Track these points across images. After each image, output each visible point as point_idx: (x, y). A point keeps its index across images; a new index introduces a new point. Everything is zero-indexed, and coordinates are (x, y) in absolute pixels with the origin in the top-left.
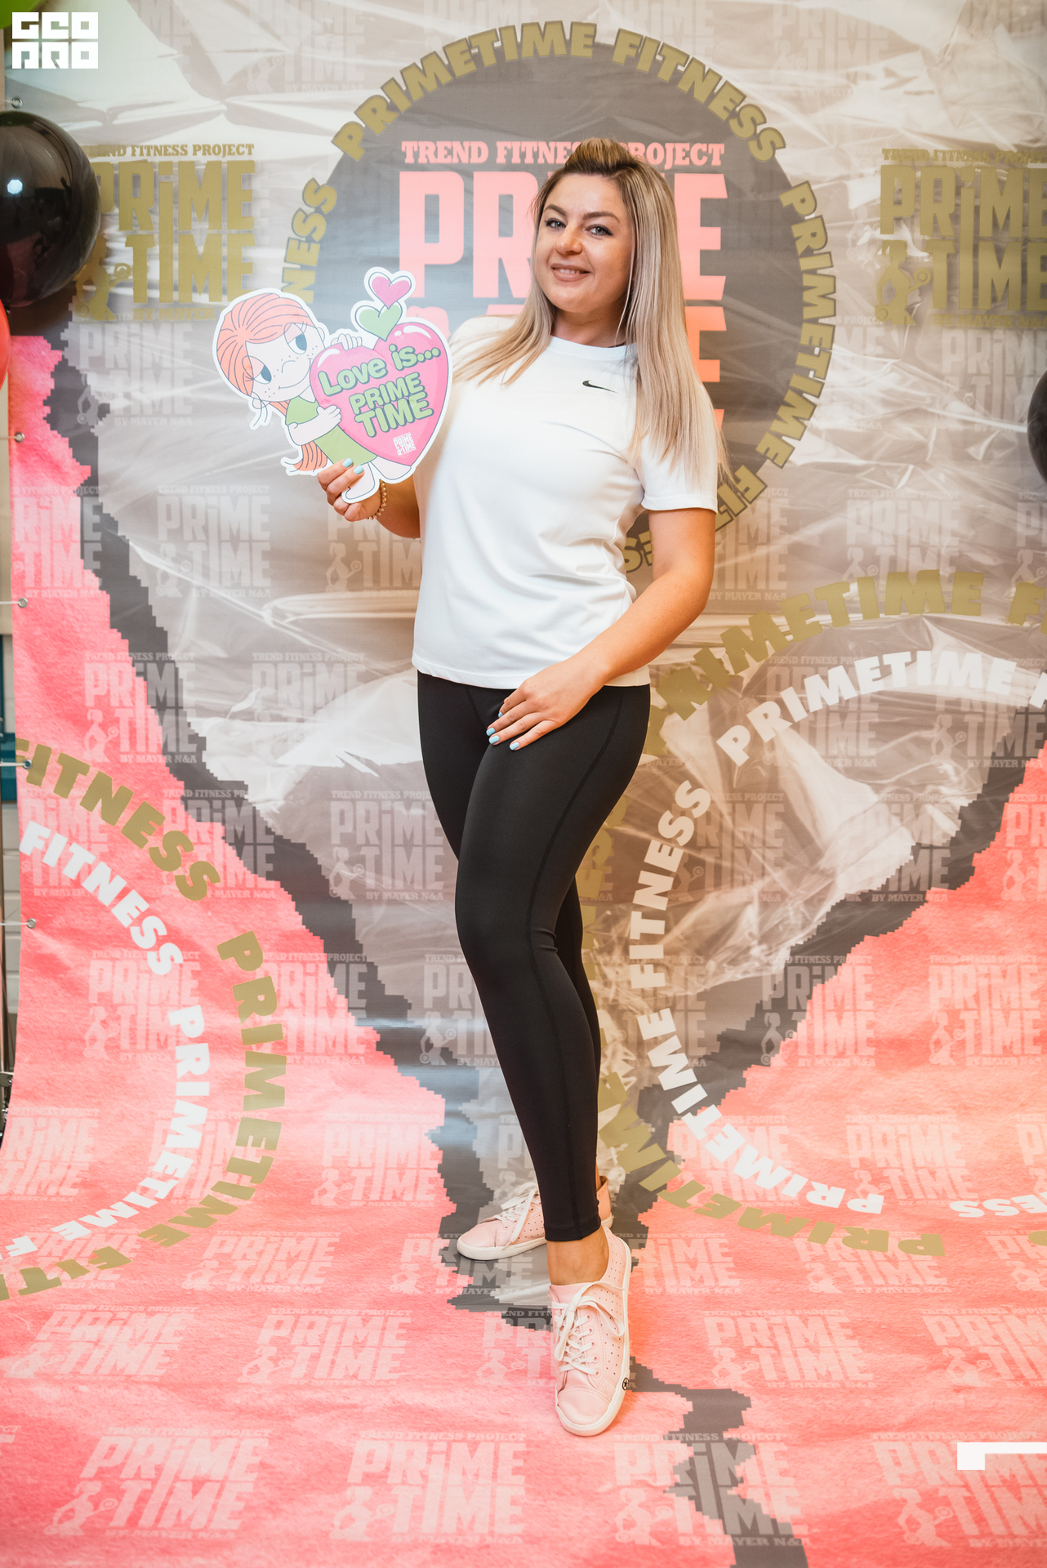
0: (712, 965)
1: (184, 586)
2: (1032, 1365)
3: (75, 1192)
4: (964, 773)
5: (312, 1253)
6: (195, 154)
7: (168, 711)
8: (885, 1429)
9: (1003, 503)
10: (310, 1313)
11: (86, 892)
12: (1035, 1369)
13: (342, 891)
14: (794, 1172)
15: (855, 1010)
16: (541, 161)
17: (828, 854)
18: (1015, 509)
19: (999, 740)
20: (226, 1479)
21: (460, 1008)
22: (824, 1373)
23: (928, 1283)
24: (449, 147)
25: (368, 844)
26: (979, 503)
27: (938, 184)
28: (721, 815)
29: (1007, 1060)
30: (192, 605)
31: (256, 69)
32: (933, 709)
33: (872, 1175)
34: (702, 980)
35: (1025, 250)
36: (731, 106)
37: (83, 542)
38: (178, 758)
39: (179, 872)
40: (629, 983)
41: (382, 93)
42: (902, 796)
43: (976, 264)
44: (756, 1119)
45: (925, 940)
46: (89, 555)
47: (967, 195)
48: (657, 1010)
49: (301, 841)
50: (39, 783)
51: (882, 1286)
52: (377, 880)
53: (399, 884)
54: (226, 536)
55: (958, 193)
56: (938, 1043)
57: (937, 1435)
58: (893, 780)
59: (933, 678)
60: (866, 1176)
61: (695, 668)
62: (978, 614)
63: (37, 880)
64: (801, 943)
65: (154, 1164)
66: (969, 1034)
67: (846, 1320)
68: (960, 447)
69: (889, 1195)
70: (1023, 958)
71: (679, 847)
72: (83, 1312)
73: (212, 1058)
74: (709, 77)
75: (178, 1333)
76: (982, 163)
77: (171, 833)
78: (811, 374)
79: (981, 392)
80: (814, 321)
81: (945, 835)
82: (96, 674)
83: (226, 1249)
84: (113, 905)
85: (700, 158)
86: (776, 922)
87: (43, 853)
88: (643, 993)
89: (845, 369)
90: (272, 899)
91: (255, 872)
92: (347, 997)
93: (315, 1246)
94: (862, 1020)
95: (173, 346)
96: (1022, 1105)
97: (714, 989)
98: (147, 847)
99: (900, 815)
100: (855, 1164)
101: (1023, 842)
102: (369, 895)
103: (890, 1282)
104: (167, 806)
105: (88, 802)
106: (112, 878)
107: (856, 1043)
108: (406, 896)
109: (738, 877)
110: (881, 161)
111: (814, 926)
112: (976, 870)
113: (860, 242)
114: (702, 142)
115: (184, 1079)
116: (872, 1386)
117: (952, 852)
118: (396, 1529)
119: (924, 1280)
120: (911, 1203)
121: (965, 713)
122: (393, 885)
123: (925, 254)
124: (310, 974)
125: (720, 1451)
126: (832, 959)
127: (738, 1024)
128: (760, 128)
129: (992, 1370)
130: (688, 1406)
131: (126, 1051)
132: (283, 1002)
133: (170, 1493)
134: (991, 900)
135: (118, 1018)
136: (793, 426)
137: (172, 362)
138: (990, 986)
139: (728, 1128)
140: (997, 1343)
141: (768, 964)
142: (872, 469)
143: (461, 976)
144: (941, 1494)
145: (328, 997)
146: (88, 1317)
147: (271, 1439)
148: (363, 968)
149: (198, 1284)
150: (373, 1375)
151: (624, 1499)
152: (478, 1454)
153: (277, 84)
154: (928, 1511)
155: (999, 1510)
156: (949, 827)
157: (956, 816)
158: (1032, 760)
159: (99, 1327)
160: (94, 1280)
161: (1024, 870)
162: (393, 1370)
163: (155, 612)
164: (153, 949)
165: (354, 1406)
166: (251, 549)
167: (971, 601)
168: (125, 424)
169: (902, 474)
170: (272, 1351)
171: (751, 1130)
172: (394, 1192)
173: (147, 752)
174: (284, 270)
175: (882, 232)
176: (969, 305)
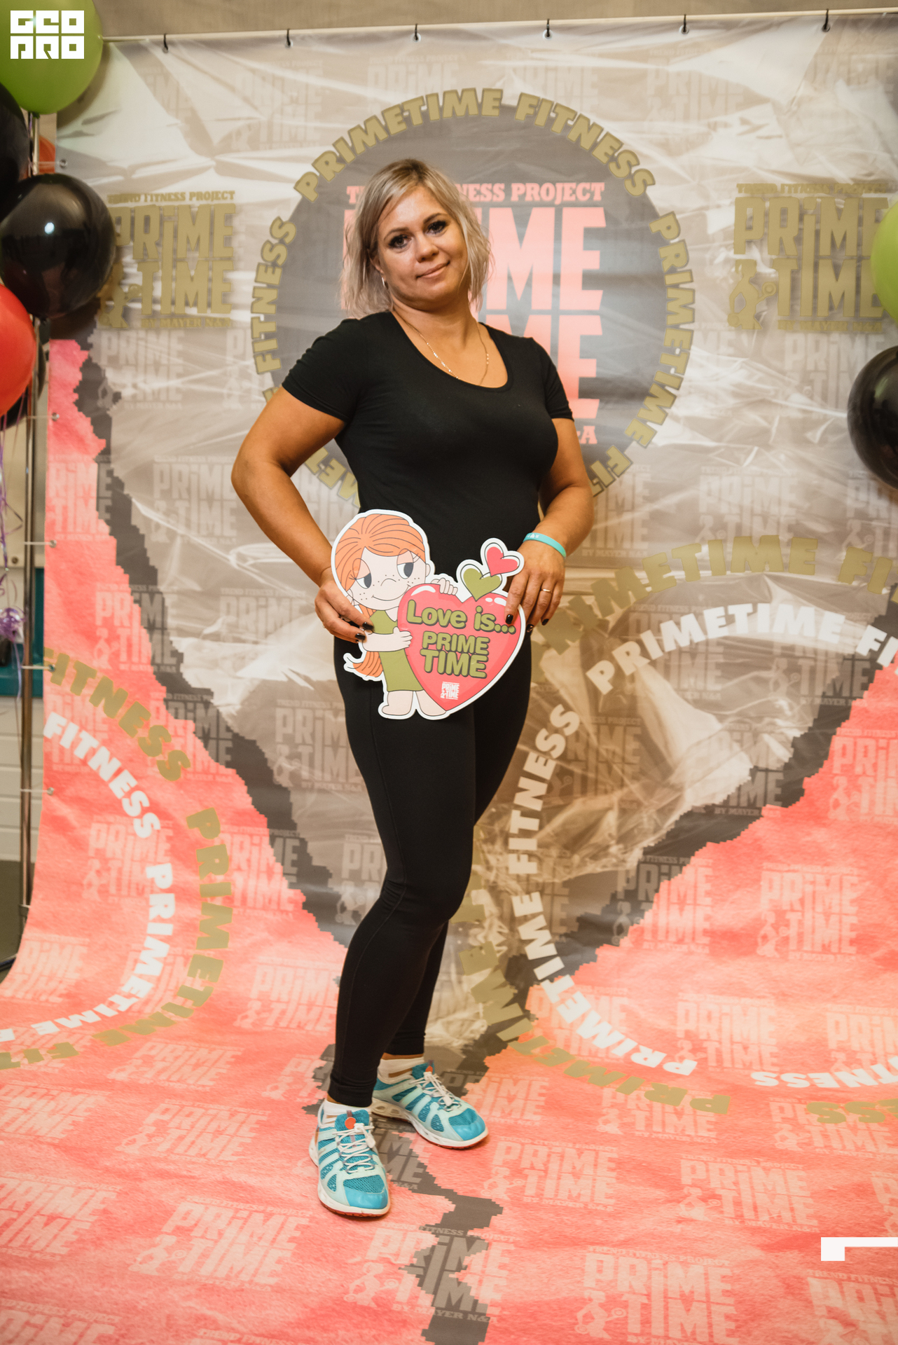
0: (576, 858)
1: (172, 535)
2: (755, 1208)
3: (60, 1000)
4: (797, 708)
5: (216, 1062)
6: (191, 199)
7: (156, 631)
8: (602, 1244)
9: (834, 479)
10: (193, 1106)
11: (91, 769)
12: (756, 1212)
13: (283, 780)
14: (627, 1036)
15: (695, 904)
17: (677, 771)
18: (846, 485)
19: (829, 681)
20: (74, 1217)
21: (370, 880)
22: (574, 1195)
23: (700, 1134)
26: (813, 479)
27: (784, 212)
28: (588, 735)
29: (825, 957)
30: (177, 549)
31: (238, 133)
32: (771, 653)
33: (694, 1045)
34: (568, 870)
35: (859, 267)
36: (610, 152)
37: (98, 498)
38: (162, 668)
39: (159, 758)
40: (507, 868)
41: (333, 149)
42: (742, 726)
43: (816, 278)
44: (602, 990)
45: (760, 849)
46: (103, 508)
47: (809, 222)
48: (528, 893)
49: (253, 738)
50: (59, 683)
51: (658, 1133)
52: (310, 772)
53: (328, 777)
54: (203, 495)
55: (801, 219)
56: (765, 938)
57: (644, 1254)
58: (735, 711)
59: (771, 626)
60: (687, 1045)
61: (569, 612)
62: (813, 573)
63: (55, 758)
64: (652, 845)
65: (123, 985)
66: (792, 932)
67: (615, 1156)
68: (799, 431)
69: (702, 1063)
70: (845, 870)
71: (552, 759)
72: (27, 1087)
73: (177, 906)
75: (88, 1110)
76: (822, 195)
77: (155, 727)
78: (672, 371)
79: (818, 386)
80: (676, 327)
81: (779, 760)
82: (104, 600)
83: (153, 1053)
84: (111, 780)
85: (584, 194)
86: (631, 826)
87: (60, 737)
88: (518, 878)
89: (701, 366)
90: (230, 783)
91: (217, 760)
92: (283, 864)
93: (221, 1057)
94: (701, 913)
95: (169, 348)
96: (835, 997)
97: (578, 878)
98: (136, 736)
99: (740, 742)
100: (680, 1035)
101: (848, 770)
102: (304, 785)
103: (667, 1131)
104: (153, 705)
105: (95, 700)
106: (110, 759)
107: (694, 933)
108: (332, 786)
109: (601, 787)
110: (736, 194)
111: (664, 832)
112: (806, 792)
113: (717, 261)
114: (587, 180)
115: (154, 921)
116: (610, 1209)
117: (785, 775)
118: (181, 1269)
119: (696, 1132)
120: (718, 1070)
121: (798, 658)
122: (323, 777)
123: (773, 271)
124: (255, 845)
125: (459, 1244)
126: (678, 860)
127: (595, 909)
128: (634, 170)
129: (718, 1208)
130: (450, 1207)
131: (113, 895)
132: (233, 865)
133: (28, 1223)
134: (818, 818)
135: (109, 870)
136: (657, 413)
137: (169, 360)
138: (814, 892)
139: (578, 995)
140: (734, 1187)
141: (624, 861)
142: (722, 450)
143: (372, 854)
144: (624, 1298)
145: (268, 864)
146: (28, 1092)
147: (119, 1194)
148: (297, 843)
149: (120, 1076)
150: (218, 1156)
151: (364, 1271)
152: (269, 1223)
153: (254, 144)
154: (606, 1310)
155: (666, 1317)
156: (783, 754)
157: (790, 745)
158: (858, 700)
159: (33, 1100)
160: (46, 1065)
161: (848, 795)
162: (236, 1154)
163: (149, 554)
164: (138, 817)
165: (192, 1177)
166: (222, 507)
167: (807, 562)
168: (132, 407)
169: (748, 454)
170: (152, 1130)
171: (597, 999)
172: (300, 1022)
173: (140, 663)
174: (255, 288)
175: (735, 253)
176: (809, 313)
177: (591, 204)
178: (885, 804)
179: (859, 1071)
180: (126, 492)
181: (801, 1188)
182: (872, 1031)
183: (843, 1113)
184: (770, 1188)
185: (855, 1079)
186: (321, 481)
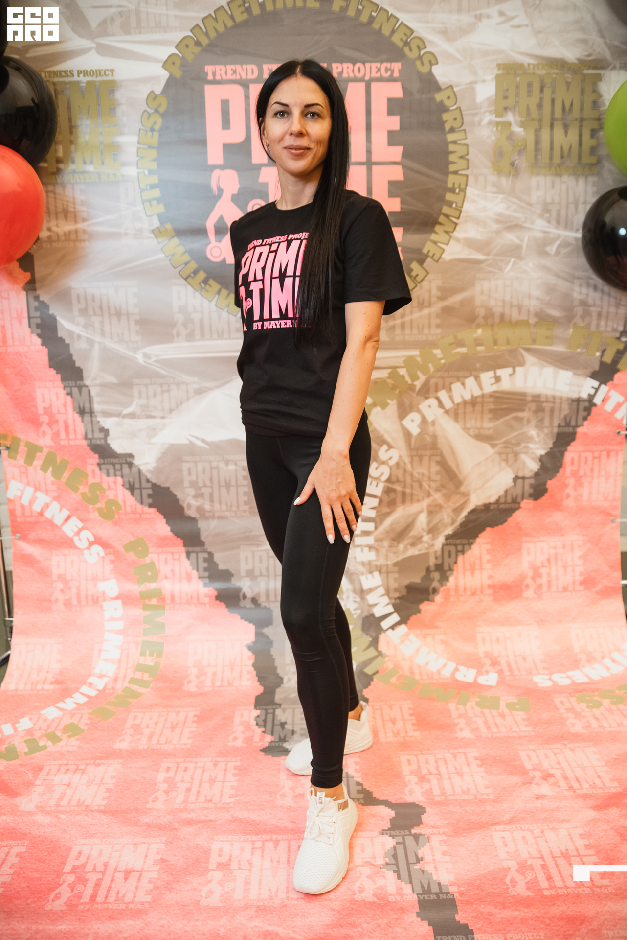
0: (401, 547)
1: (91, 342)
2: (577, 780)
3: (52, 687)
4: (542, 436)
5: (185, 722)
6: (78, 76)
7: (86, 415)
8: (498, 824)
9: (566, 280)
10: (185, 762)
11: (47, 519)
12: (579, 782)
13: (191, 513)
14: (448, 660)
15: (481, 569)
17: (465, 483)
18: (572, 283)
19: (562, 416)
20: (143, 870)
21: (261, 575)
22: (465, 789)
23: (522, 730)
24: (234, 68)
25: (205, 486)
26: (552, 280)
28: (405, 464)
29: (565, 594)
30: (96, 353)
31: (112, 19)
32: (524, 400)
33: (492, 660)
34: (396, 555)
35: (581, 125)
36: (404, 38)
37: (29, 318)
38: (94, 442)
39: (98, 505)
40: (355, 558)
41: (191, 34)
42: (507, 450)
43: (552, 135)
44: (427, 631)
45: (520, 529)
46: (34, 326)
47: (547, 91)
48: (371, 572)
49: (167, 485)
50: (15, 458)
51: (496, 733)
52: (211, 505)
53: (224, 507)
54: (113, 311)
55: (542, 91)
57: (526, 827)
58: (502, 441)
59: (525, 382)
60: (488, 662)
61: (389, 381)
62: (551, 345)
63: (18, 512)
64: (451, 532)
65: (95, 669)
66: (544, 580)
67: (477, 755)
68: (541, 248)
69: (501, 672)
70: (575, 538)
71: (381, 482)
72: (60, 765)
73: (123, 608)
74: (392, 19)
75: (113, 777)
76: (556, 71)
77: (93, 484)
78: (454, 205)
79: (554, 213)
80: (456, 173)
81: (531, 471)
82: (43, 395)
83: (137, 722)
84: (63, 525)
85: (386, 72)
86: (437, 521)
87: (20, 498)
88: (363, 564)
89: (474, 201)
90: (152, 519)
91: (142, 503)
92: (198, 571)
93: (186, 717)
94: (485, 574)
95: (74, 198)
96: (573, 619)
97: (403, 560)
98: (79, 492)
99: (506, 460)
100: (482, 655)
101: (575, 473)
102: (207, 514)
103: (501, 730)
104: (89, 468)
105: (44, 468)
106: (61, 510)
107: (482, 588)
108: (228, 514)
109: (415, 498)
110: (496, 71)
111: (458, 523)
112: (549, 490)
113: (483, 123)
114: (388, 61)
115: (109, 620)
116: (492, 797)
117: (535, 480)
118: (236, 897)
119: (519, 728)
120: (512, 678)
121: (543, 402)
122: (221, 508)
123: (521, 130)
124: (176, 559)
126: (468, 541)
127: (416, 579)
128: (422, 52)
129: (556, 784)
130: (391, 813)
131: (75, 606)
132: (161, 575)
133: (113, 879)
134: (557, 506)
135: (70, 588)
136: (444, 237)
137: (75, 208)
138: (556, 554)
139: (412, 637)
140: (559, 766)
141: (433, 545)
142: (490, 261)
143: (261, 558)
144: (529, 863)
145: (187, 572)
146: (63, 769)
147: (166, 844)
148: (206, 555)
149: (123, 744)
150: (220, 800)
151: (358, 874)
152: (279, 848)
153: (126, 29)
154: (522, 874)
155: (559, 871)
156: (534, 466)
157: (538, 460)
158: (581, 427)
159: (69, 775)
160: (66, 744)
161: (575, 489)
162: (231, 796)
163: (74, 358)
164: (87, 549)
165: (211, 821)
166: (128, 319)
167: (547, 337)
168: (49, 246)
169: (508, 263)
170: (165, 786)
171: (425, 637)
172: (229, 681)
173: (76, 439)
174: (138, 149)
175: (496, 117)
176: (547, 161)
177: (391, 79)
178: (598, 493)
179: (596, 666)
180: (51, 312)
181: (598, 759)
182: (599, 638)
183: (599, 699)
184: (580, 763)
185: (595, 672)
186: (202, 296)
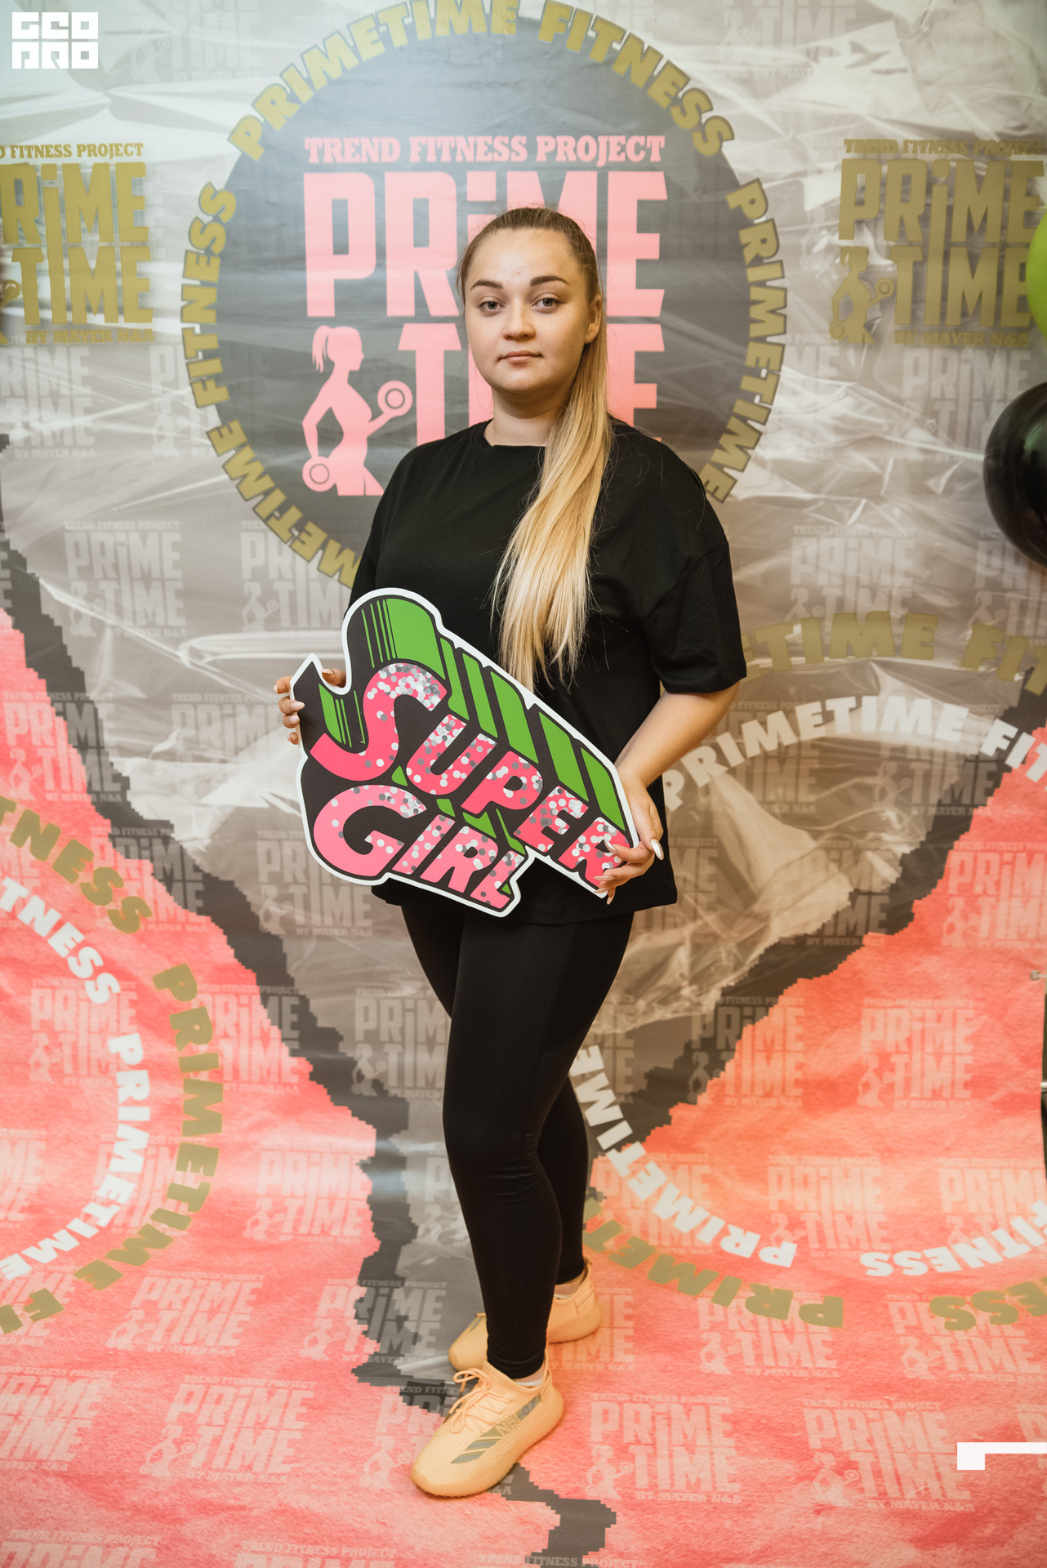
0: (641, 1004)
1: (98, 626)
2: (898, 1479)
3: (22, 1217)
4: (907, 820)
5: (234, 1303)
6: (79, 155)
7: (90, 751)
9: (961, 541)
10: (220, 1383)
11: (23, 924)
12: (900, 1484)
13: (273, 927)
14: (713, 1213)
15: (785, 1051)
16: (459, 158)
17: (762, 898)
18: (975, 547)
19: (946, 787)
21: (391, 1041)
22: (693, 1481)
23: (818, 1365)
24: (357, 142)
25: (296, 882)
26: (936, 540)
27: (906, 180)
29: (935, 1103)
30: (107, 644)
31: (140, 52)
32: (877, 756)
33: (790, 1219)
34: (631, 1018)
35: (1002, 257)
36: (673, 91)
38: (103, 797)
39: (111, 906)
41: (280, 81)
42: (841, 843)
43: (945, 273)
44: (679, 1157)
45: (860, 983)
47: (940, 193)
49: (229, 878)
51: (772, 1367)
52: (306, 916)
53: (329, 921)
54: (137, 574)
55: (929, 191)
58: (833, 826)
59: (879, 723)
60: (783, 1220)
62: (931, 658)
64: (732, 984)
65: (98, 1188)
66: (898, 1077)
67: (728, 1411)
68: (918, 481)
69: (802, 1242)
70: (959, 1003)
72: (10, 1376)
73: (152, 1084)
74: (648, 56)
75: (94, 1406)
76: (958, 156)
77: (100, 869)
78: (757, 400)
79: (945, 419)
80: (762, 340)
81: (884, 881)
83: (154, 1296)
84: (49, 936)
85: (637, 153)
86: (707, 964)
89: (795, 393)
90: (204, 933)
91: (186, 907)
92: (280, 1027)
93: (239, 1293)
94: (791, 1061)
95: (70, 372)
96: (947, 1149)
97: (643, 1027)
98: (78, 882)
99: (839, 862)
100: (774, 1207)
101: (965, 890)
102: (299, 931)
103: (781, 1364)
104: (94, 843)
105: (18, 838)
106: (46, 911)
107: (784, 1084)
108: (336, 932)
109: (669, 920)
110: (843, 154)
111: (746, 968)
112: (916, 916)
113: (816, 249)
114: (640, 132)
115: (125, 1104)
116: (737, 1500)
117: (891, 898)
119: (814, 1362)
120: (822, 1254)
121: (911, 760)
122: (322, 922)
123: (889, 262)
124: (244, 1006)
126: (764, 1000)
127: (666, 1062)
128: (705, 117)
129: (857, 1485)
130: (554, 1520)
131: (69, 1076)
132: (218, 1032)
134: (930, 945)
135: (60, 1045)
136: (735, 456)
137: (71, 389)
138: (923, 1030)
139: (651, 1166)
140: (869, 1448)
141: (699, 1004)
142: (821, 504)
143: (391, 1010)
145: (262, 1028)
146: (13, 1384)
147: (159, 1549)
148: (295, 1001)
149: (121, 1342)
150: (267, 1465)
153: (164, 71)
156: (888, 873)
157: (897, 863)
158: (980, 808)
159: (21, 1397)
160: (27, 1334)
161: (965, 917)
162: (287, 1461)
163: (70, 652)
164: (90, 978)
165: (242, 1508)
166: (164, 588)
167: (923, 644)
168: (26, 455)
169: (854, 509)
170: (177, 1431)
171: (674, 1168)
172: (323, 1225)
173: (72, 791)
174: (183, 286)
175: (840, 238)
176: (936, 321)
177: (647, 166)
178: (1008, 926)
179: (980, 1241)
180: (29, 571)
182: (990, 1187)
183: (971, 1311)
184: (909, 1444)
185: (977, 1253)
186: (294, 550)
